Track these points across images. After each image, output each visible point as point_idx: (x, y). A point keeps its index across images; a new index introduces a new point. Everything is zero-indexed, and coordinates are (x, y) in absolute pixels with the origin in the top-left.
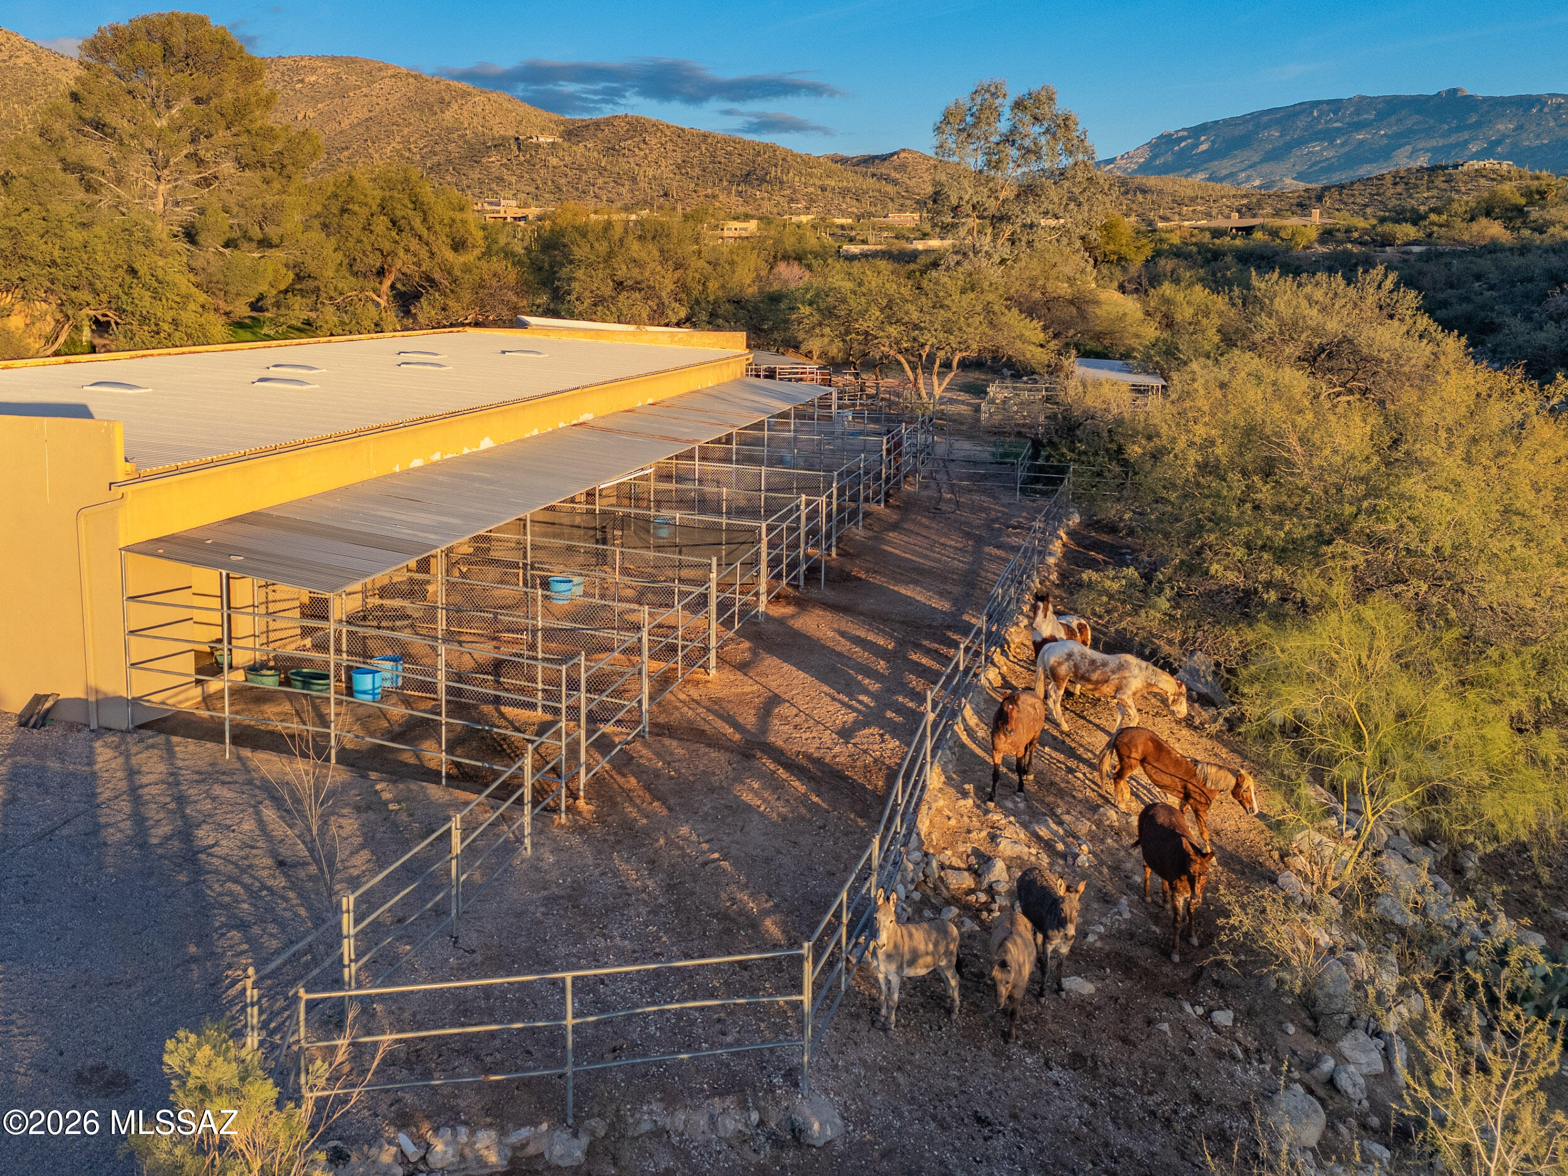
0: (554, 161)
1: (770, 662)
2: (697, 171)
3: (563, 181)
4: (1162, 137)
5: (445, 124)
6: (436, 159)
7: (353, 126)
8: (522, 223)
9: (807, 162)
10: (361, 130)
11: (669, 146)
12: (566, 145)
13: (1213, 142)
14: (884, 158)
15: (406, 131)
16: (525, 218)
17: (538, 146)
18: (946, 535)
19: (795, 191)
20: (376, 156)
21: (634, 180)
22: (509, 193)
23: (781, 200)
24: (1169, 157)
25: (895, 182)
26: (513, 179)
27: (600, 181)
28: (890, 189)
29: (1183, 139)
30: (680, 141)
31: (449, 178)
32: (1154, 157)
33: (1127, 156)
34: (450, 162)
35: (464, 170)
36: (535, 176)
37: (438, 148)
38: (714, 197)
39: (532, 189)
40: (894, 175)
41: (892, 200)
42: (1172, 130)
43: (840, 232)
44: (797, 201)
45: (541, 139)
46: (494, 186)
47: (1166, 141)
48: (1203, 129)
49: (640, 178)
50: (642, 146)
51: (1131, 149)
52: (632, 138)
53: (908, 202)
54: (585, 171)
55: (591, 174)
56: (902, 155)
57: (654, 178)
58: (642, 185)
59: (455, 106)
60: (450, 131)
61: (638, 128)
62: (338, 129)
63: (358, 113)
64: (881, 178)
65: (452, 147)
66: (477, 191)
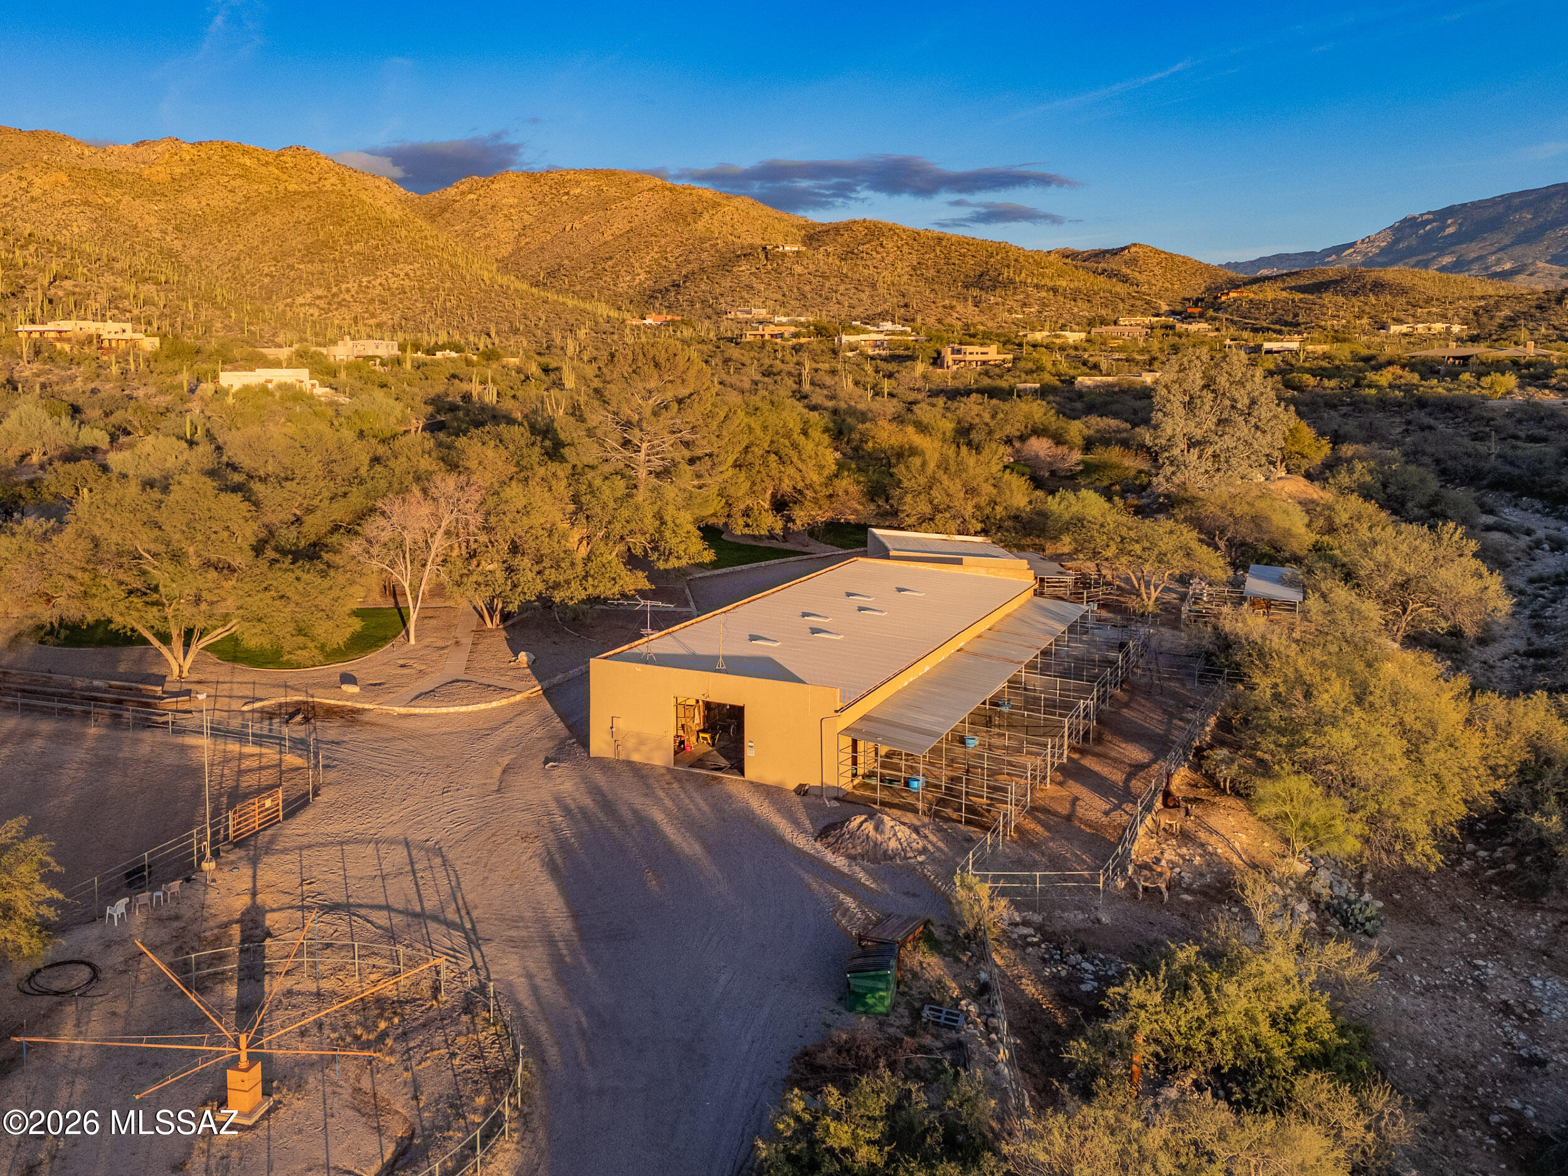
0: (798, 269)
1: (1071, 782)
2: (932, 272)
3: (807, 288)
4: (1405, 220)
5: (698, 234)
6: (690, 267)
7: (616, 238)
8: (779, 340)
9: (1038, 260)
10: (623, 241)
11: (905, 249)
12: (810, 253)
13: (1461, 225)
14: (1115, 252)
15: (663, 241)
16: (781, 335)
17: (784, 255)
18: (1153, 711)
19: (1028, 296)
20: (637, 265)
21: (873, 286)
22: (757, 301)
23: (1015, 305)
24: (1413, 241)
25: (1125, 280)
26: (762, 287)
27: (842, 288)
28: (1120, 288)
29: (1428, 222)
30: (915, 244)
31: (703, 287)
32: (1396, 241)
33: (1369, 240)
34: (702, 270)
35: (717, 278)
36: (782, 284)
37: (692, 257)
38: (952, 307)
39: (779, 297)
40: (1125, 270)
41: (1123, 300)
42: (1416, 213)
43: (1073, 353)
44: (1030, 306)
45: (787, 248)
46: (744, 294)
47: (1410, 224)
48: (1450, 211)
49: (880, 284)
50: (880, 249)
51: (1372, 233)
52: (869, 242)
53: (1139, 303)
54: (827, 278)
55: (833, 281)
56: (1133, 250)
57: (893, 284)
58: (881, 291)
59: (706, 216)
60: (702, 240)
61: (875, 232)
62: (602, 240)
63: (620, 225)
64: (1111, 275)
65: (704, 256)
66: (730, 299)
